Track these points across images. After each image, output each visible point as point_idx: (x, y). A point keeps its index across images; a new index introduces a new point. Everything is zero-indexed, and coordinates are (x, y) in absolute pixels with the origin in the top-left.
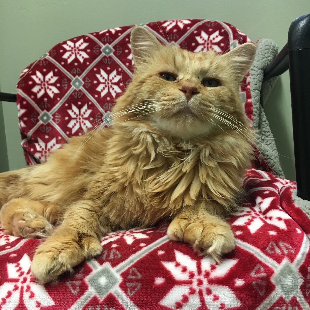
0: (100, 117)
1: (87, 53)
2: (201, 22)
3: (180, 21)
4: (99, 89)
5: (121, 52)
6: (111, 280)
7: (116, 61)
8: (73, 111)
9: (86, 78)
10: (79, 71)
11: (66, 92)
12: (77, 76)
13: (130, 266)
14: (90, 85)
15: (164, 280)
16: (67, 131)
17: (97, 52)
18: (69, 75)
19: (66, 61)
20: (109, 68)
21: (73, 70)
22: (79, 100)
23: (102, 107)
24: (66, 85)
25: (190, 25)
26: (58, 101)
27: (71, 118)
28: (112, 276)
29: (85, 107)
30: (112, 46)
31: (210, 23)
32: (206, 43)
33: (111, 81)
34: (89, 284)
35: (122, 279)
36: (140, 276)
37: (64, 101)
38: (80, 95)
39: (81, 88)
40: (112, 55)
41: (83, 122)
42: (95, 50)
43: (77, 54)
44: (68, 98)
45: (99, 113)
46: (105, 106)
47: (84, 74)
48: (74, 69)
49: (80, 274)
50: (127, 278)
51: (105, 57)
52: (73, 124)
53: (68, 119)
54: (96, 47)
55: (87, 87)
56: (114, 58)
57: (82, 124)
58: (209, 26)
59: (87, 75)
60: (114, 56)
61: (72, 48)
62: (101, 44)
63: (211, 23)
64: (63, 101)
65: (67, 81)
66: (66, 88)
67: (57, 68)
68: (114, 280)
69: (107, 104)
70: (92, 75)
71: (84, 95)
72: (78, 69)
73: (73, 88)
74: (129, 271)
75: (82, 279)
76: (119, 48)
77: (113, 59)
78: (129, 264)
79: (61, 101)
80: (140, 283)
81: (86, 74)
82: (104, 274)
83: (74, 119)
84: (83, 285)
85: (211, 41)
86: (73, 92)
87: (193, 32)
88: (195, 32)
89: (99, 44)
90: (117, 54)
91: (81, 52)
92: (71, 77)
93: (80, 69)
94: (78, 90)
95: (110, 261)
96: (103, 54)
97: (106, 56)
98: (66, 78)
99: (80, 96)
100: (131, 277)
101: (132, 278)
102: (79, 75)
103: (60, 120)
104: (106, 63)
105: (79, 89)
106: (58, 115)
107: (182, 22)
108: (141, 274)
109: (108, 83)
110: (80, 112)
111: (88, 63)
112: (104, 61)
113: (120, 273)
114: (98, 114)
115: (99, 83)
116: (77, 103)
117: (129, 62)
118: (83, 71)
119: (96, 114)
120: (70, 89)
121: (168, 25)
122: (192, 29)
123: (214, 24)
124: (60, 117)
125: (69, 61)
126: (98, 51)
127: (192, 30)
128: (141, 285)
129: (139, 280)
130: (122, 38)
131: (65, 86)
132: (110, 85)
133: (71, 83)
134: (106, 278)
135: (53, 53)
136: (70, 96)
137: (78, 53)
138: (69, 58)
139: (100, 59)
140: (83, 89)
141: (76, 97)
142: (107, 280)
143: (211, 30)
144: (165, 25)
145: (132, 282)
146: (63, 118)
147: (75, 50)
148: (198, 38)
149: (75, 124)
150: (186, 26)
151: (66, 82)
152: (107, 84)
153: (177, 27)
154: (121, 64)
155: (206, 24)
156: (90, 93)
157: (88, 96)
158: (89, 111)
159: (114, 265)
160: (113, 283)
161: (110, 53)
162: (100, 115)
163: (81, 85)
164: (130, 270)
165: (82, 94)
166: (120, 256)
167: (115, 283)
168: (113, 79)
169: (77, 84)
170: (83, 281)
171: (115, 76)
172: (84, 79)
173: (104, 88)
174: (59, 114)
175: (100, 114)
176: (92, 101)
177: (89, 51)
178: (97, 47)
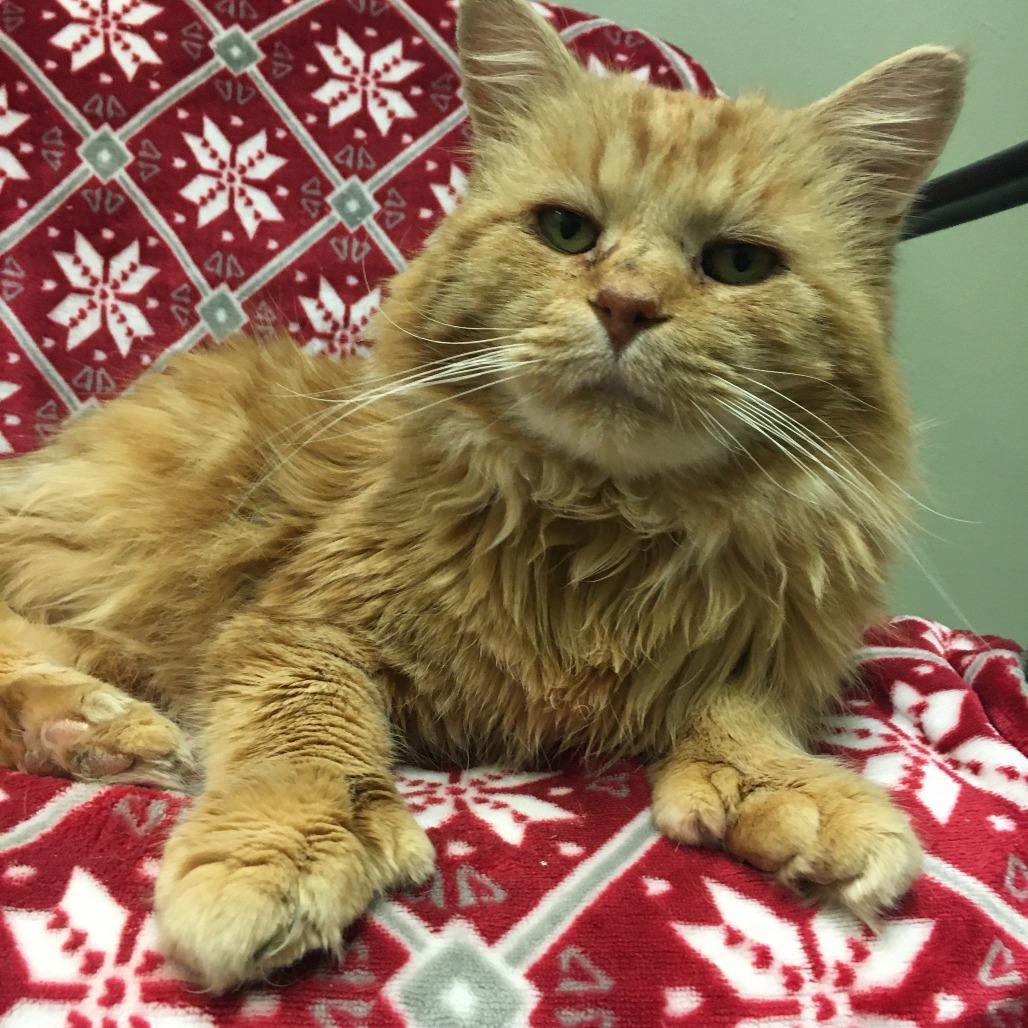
0: (187, 300)
1: (156, 46)
2: (591, 22)
4: (194, 191)
5: (289, 68)
6: (495, 999)
7: (269, 99)
8: (77, 261)
9: (145, 142)
10: (114, 108)
11: (56, 181)
12: (106, 128)
13: (552, 938)
14: (157, 169)
15: (700, 999)
16: (47, 336)
17: (195, 51)
18: (74, 116)
19: (64, 57)
20: (236, 121)
21: (92, 100)
22: (104, 221)
23: (199, 264)
24: (58, 154)
26: (22, 212)
27: (65, 289)
28: (494, 982)
29: (132, 253)
30: (254, 38)
31: (618, 34)
33: (243, 170)
34: (407, 1014)
35: (538, 993)
36: (604, 984)
37: (46, 216)
38: (114, 201)
39: (121, 177)
40: (252, 72)
41: (115, 309)
42: (185, 38)
43: (112, 38)
44: (63, 207)
45: (186, 286)
46: (210, 260)
47: (137, 123)
48: (97, 97)
49: (363, 969)
50: (557, 990)
51: (224, 75)
52: (75, 314)
53: (56, 290)
54: (190, 26)
55: (144, 178)
56: (262, 86)
57: (112, 319)
58: (616, 42)
59: (148, 132)
60: (261, 77)
61: (94, 13)
62: (213, 22)
64: (40, 214)
65: (63, 138)
66: (57, 165)
67: (24, 79)
68: (506, 997)
69: (218, 254)
70: (167, 135)
71: (130, 208)
72: (112, 99)
73: (85, 170)
74: (558, 960)
75: (371, 993)
76: (281, 50)
77: (256, 89)
78: (550, 930)
79: (31, 213)
80: (612, 1012)
81: (144, 125)
82: (459, 972)
83: (80, 291)
84: (385, 1017)
86: (85, 187)
89: (203, 19)
90: (275, 72)
91: (128, 37)
92: (81, 127)
93: (119, 100)
94: (104, 181)
95: (468, 914)
96: (218, 62)
97: (231, 70)
98: (60, 128)
99: (112, 205)
100: (569, 986)
101: (577, 988)
102: (116, 124)
103: (21, 289)
104: (228, 97)
105: (109, 178)
106: (13, 268)
108: (609, 973)
109: (231, 179)
110: (106, 267)
111: (155, 86)
112: (221, 90)
113: (524, 969)
114: (181, 289)
115: (194, 170)
116: (100, 233)
117: (316, 114)
118: (132, 112)
119: (174, 288)
120: (75, 174)
123: (632, 41)
124: (21, 274)
125: (79, 61)
126: (198, 46)
128: (614, 1019)
129: (605, 1000)
130: (297, 17)
131: (52, 158)
132: (238, 184)
133: (80, 151)
134: (473, 988)
135: (12, 16)
136: (71, 201)
137: (118, 38)
138: (77, 47)
139: (204, 76)
140: (124, 182)
141: (96, 208)
142: (477, 998)
143: (622, 58)
145: (579, 1006)
146: (33, 280)
147: (106, 25)
149: (83, 315)
151: (60, 143)
152: (224, 180)
154: (285, 115)
155: (608, 34)
156: (155, 202)
157: (147, 211)
158: (147, 273)
159: (491, 934)
160: (502, 1010)
161: (247, 65)
162: (190, 295)
163: (120, 164)
164: (562, 955)
165: (122, 199)
166: (500, 895)
167: (513, 1010)
168: (251, 163)
169: (105, 156)
170: (380, 999)
171: (261, 156)
172: (134, 144)
173: (212, 195)
174: (18, 262)
175: (189, 290)
176: (162, 236)
177: (161, 37)
178: (194, 30)
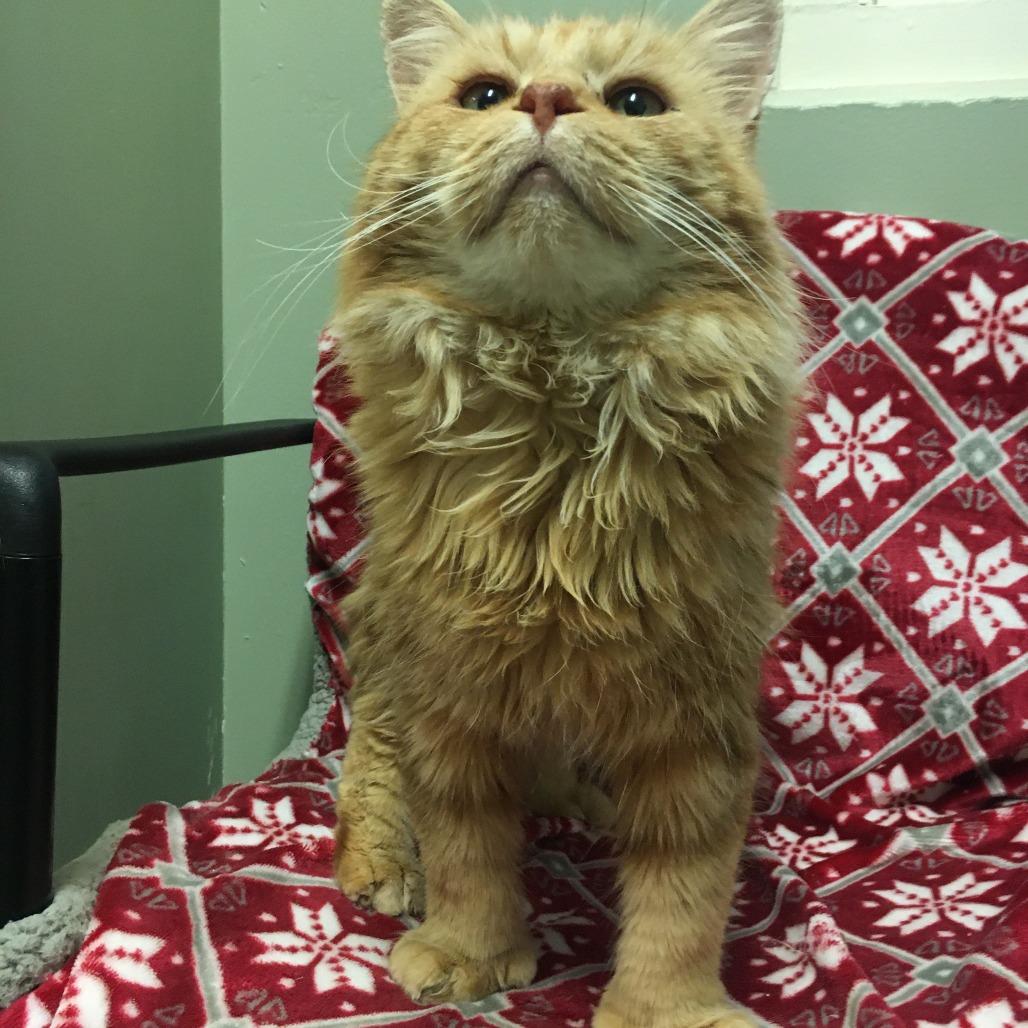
3: (891, 223)
25: (933, 247)
31: (1002, 249)
32: (988, 322)
58: (1000, 259)
63: (1009, 249)
85: (1006, 318)
87: (938, 276)
88: (949, 274)
107: (898, 229)
121: (850, 235)
122: (939, 263)
123: (1018, 254)
127: (934, 267)
143: (1006, 275)
144: (837, 231)
148: (956, 299)
150: (915, 246)
153: (879, 244)
155: (991, 251)
